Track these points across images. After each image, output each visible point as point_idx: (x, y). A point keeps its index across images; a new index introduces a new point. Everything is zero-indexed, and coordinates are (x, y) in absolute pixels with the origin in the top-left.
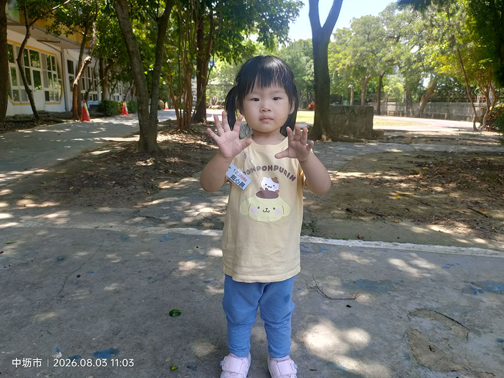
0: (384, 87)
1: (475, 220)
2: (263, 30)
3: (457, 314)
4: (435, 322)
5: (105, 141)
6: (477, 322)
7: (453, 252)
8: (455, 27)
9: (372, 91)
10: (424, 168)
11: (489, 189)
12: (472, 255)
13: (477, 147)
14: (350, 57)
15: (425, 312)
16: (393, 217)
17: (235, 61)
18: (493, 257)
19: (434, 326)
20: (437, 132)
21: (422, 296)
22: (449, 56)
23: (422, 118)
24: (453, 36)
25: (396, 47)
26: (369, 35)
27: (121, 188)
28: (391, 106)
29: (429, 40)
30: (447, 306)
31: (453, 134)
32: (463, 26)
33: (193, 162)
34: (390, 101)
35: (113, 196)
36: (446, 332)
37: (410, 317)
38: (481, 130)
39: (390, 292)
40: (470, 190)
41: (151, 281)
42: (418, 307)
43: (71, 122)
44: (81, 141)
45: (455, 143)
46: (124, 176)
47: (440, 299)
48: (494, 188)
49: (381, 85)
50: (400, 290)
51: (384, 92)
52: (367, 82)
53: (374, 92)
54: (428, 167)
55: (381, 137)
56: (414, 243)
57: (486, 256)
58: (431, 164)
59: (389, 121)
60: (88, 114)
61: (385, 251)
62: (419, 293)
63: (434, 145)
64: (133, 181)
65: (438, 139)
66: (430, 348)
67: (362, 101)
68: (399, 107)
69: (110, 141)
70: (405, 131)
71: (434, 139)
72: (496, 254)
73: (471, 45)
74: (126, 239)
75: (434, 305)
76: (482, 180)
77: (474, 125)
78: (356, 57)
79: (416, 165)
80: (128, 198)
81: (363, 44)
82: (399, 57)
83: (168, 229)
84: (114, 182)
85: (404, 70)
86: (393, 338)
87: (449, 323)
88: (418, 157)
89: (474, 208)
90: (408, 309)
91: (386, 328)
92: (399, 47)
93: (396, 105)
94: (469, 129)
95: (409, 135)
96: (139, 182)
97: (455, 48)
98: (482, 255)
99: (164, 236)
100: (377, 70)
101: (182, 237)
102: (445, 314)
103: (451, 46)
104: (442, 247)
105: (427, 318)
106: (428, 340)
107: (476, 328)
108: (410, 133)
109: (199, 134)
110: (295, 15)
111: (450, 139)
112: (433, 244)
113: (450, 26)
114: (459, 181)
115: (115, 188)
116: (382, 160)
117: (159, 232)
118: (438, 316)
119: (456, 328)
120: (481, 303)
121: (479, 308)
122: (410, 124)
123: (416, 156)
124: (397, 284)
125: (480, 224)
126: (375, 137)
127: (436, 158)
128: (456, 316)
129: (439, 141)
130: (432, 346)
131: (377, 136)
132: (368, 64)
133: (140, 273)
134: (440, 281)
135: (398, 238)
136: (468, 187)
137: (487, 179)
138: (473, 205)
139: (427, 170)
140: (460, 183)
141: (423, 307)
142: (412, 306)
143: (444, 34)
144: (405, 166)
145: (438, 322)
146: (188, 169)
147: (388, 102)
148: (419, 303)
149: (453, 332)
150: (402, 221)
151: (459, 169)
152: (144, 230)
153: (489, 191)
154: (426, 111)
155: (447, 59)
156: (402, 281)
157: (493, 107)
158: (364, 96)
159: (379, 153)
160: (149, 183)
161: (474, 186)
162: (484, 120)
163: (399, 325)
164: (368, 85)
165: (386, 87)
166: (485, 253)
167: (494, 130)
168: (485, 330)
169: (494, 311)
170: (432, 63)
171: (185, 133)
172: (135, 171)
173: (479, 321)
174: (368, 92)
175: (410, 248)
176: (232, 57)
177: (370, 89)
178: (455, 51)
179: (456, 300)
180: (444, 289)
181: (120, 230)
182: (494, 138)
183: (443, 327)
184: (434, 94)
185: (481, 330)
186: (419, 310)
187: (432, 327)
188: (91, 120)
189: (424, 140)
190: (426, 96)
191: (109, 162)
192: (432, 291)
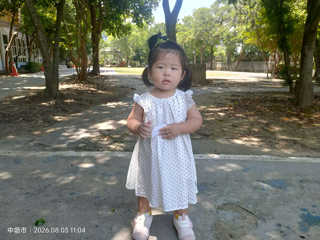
0: (214, 53)
1: (266, 136)
2: (136, 15)
3: (251, 206)
4: (235, 214)
5: (25, 89)
6: (264, 211)
7: (251, 159)
8: (254, 14)
9: (207, 55)
10: (235, 103)
11: (275, 115)
12: (263, 160)
13: (269, 88)
14: (193, 34)
15: (229, 206)
16: (214, 136)
17: (118, 35)
18: (276, 162)
19: (235, 217)
20: (245, 80)
21: (228, 193)
22: (251, 33)
23: (237, 71)
24: (253, 21)
25: (221, 28)
26: (204, 20)
27: (26, 123)
28: (218, 64)
29: (239, 22)
30: (245, 200)
31: (255, 81)
32: (259, 14)
33: (84, 103)
34: (218, 62)
35: (18, 129)
36: (242, 221)
37: (218, 211)
38: (272, 78)
39: (206, 192)
40: (263, 116)
41: (27, 196)
42: (224, 203)
43: (4, 77)
44: (7, 90)
45: (256, 86)
46: (30, 114)
47: (240, 195)
48: (278, 115)
49: (212, 52)
50: (213, 190)
51: (214, 56)
52: (204, 50)
53: (208, 56)
54: (238, 102)
55: (211, 84)
56: (225, 154)
57: (272, 161)
58: (240, 100)
59: (217, 74)
60: (17, 72)
61: (206, 161)
62: (225, 191)
63: (242, 88)
64: (36, 117)
65: (246, 84)
66: (230, 236)
67: (201, 61)
68: (223, 65)
69: (29, 89)
70: (226, 80)
71: (243, 84)
72: (278, 159)
73: (264, 26)
74: (18, 162)
75: (236, 200)
76: (270, 110)
77: (267, 75)
78: (197, 34)
79: (231, 101)
80: (29, 130)
81: (200, 26)
82: (222, 34)
83: (53, 153)
84: (21, 119)
85: (226, 42)
86: (205, 229)
87: (245, 213)
88: (232, 96)
89: (265, 128)
90: (217, 204)
91: (200, 221)
92: (222, 27)
93: (222, 64)
94: (264, 78)
95: (229, 82)
96: (40, 118)
97: (255, 28)
98: (269, 160)
99: (48, 158)
100: (209, 42)
101: (62, 158)
102: (242, 206)
103: (252, 26)
104: (243, 156)
105: (230, 210)
106: (229, 229)
107: (263, 216)
108: (229, 81)
109: (92, 83)
110: (156, 6)
111: (253, 84)
112: (238, 154)
113: (252, 14)
114: (257, 110)
115: (21, 123)
116: (210, 98)
117: (45, 156)
118: (238, 209)
119: (250, 217)
120: (267, 196)
121: (266, 200)
122: (229, 75)
123: (231, 95)
124: (211, 185)
125: (269, 138)
126: (208, 83)
127: (243, 96)
128: (250, 207)
129: (246, 85)
130: (232, 234)
131: (209, 83)
132: (204, 38)
133: (21, 190)
134: (241, 181)
135: (216, 151)
136: (262, 114)
137: (273, 108)
138: (264, 126)
139: (237, 104)
140: (257, 112)
141: (228, 202)
142: (220, 202)
143: (248, 19)
144: (224, 102)
145: (237, 214)
146: (80, 107)
147: (217, 62)
148: (225, 199)
149: (247, 221)
150: (219, 139)
151: (257, 103)
152: (34, 154)
153: (275, 116)
154: (240, 67)
155: (250, 34)
156: (215, 183)
157: (278, 64)
158: (202, 58)
159: (209, 94)
160: (48, 118)
161: (265, 113)
162: (273, 72)
163: (210, 218)
164: (205, 51)
165: (215, 53)
166: (271, 159)
167: (279, 78)
168: (269, 217)
169: (276, 202)
170: (242, 37)
171: (82, 83)
172: (40, 110)
173: (265, 210)
174: (205, 56)
175: (223, 158)
176: (116, 33)
177: (206, 54)
178: (255, 30)
179: (250, 195)
180: (243, 187)
181: (15, 156)
182: (278, 83)
183: (241, 217)
184: (244, 57)
185: (266, 218)
186: (225, 204)
187: (233, 218)
188: (19, 75)
189: (237, 85)
190: (239, 58)
191: (22, 104)
192: (235, 189)
